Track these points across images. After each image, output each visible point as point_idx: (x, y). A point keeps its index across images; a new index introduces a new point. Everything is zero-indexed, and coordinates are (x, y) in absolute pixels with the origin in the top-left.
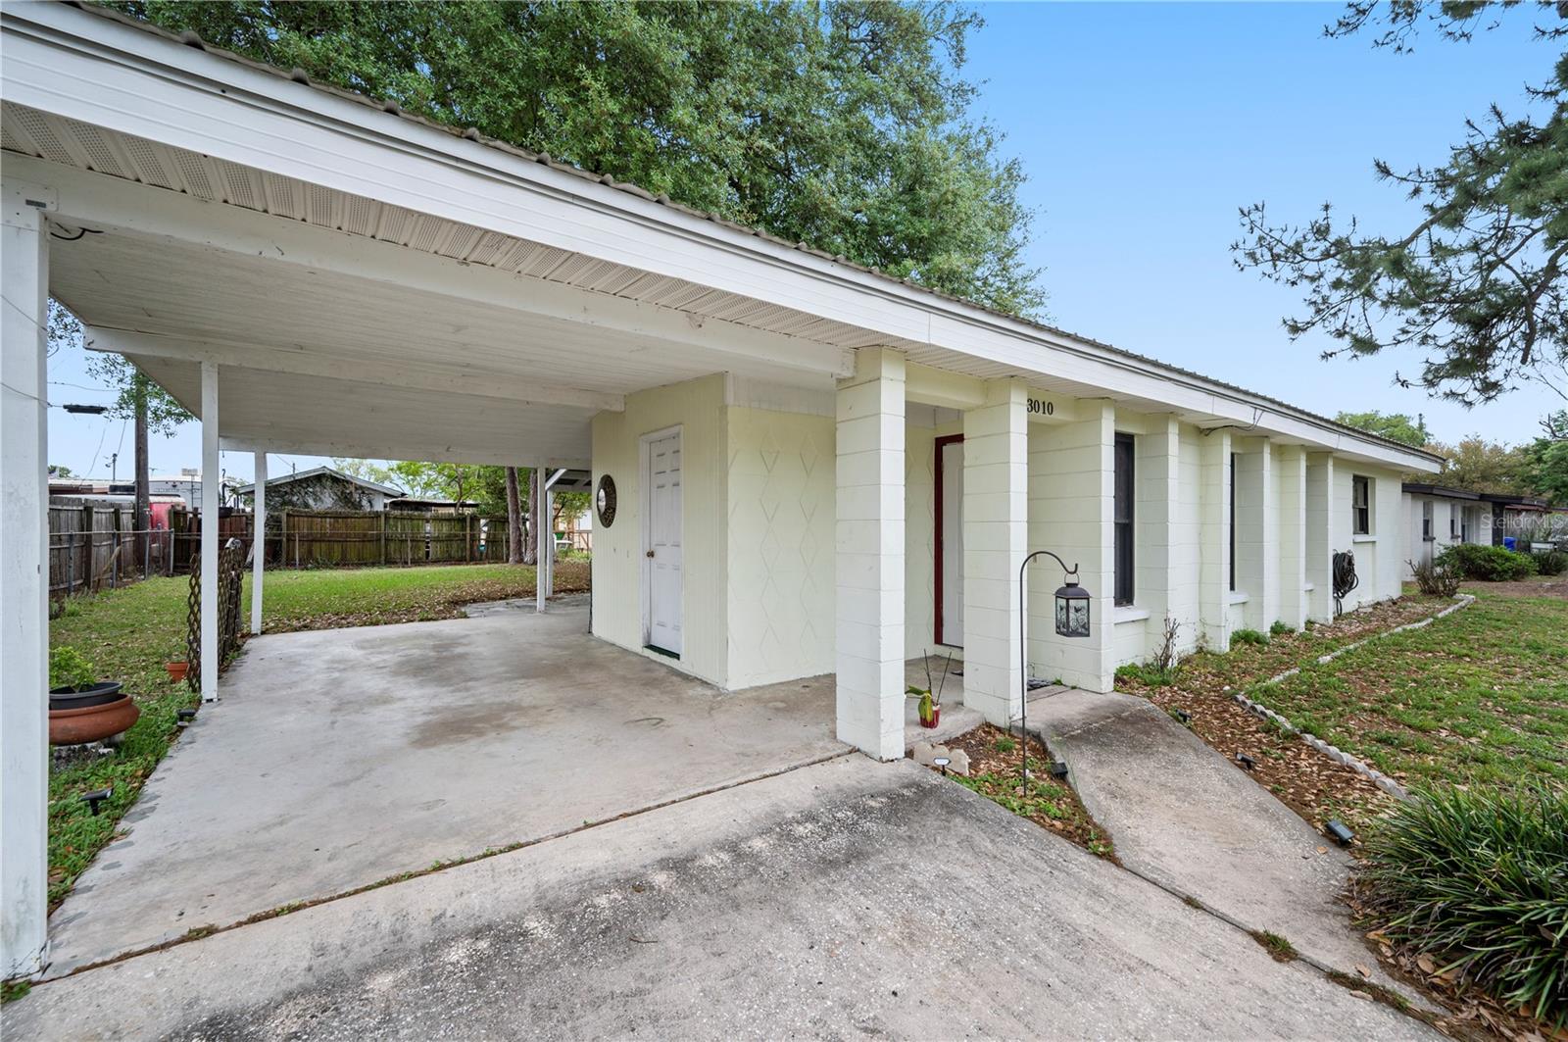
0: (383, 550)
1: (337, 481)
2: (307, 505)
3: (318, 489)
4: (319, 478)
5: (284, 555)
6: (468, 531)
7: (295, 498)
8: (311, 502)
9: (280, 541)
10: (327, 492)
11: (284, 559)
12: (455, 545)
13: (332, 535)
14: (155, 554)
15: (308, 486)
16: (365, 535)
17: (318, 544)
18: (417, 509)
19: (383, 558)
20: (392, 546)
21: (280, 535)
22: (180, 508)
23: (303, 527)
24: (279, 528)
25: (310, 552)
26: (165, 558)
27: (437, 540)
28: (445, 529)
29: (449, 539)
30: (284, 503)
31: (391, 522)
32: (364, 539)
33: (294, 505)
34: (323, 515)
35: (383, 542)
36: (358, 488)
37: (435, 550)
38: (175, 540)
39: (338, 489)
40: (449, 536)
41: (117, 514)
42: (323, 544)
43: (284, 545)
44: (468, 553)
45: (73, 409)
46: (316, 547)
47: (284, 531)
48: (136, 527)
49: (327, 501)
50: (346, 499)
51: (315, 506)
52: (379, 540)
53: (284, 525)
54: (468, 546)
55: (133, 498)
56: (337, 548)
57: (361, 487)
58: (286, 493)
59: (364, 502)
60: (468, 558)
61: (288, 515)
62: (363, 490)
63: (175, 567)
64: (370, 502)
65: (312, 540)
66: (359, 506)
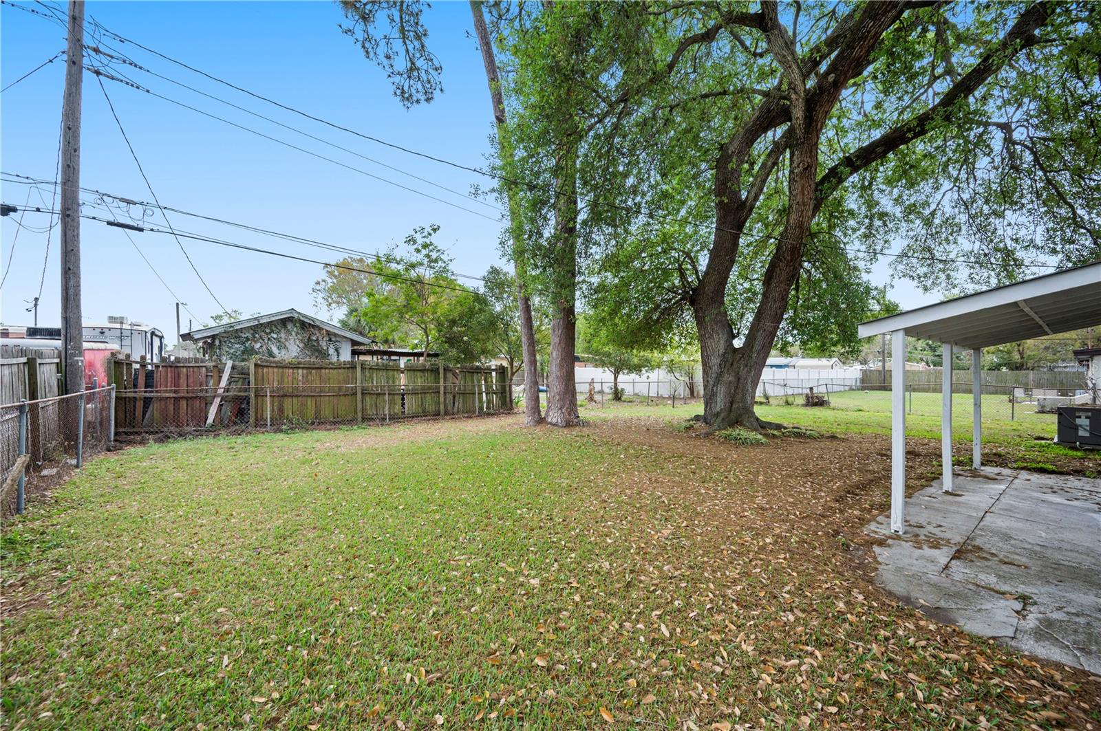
0: (359, 406)
1: (304, 325)
2: (271, 354)
3: (283, 335)
4: (285, 322)
5: (252, 412)
6: (442, 383)
7: (258, 346)
8: (275, 350)
9: (247, 399)
10: (293, 339)
11: (252, 420)
12: (428, 397)
13: (305, 389)
14: (89, 418)
15: (272, 331)
16: (338, 389)
17: (290, 399)
19: (360, 414)
20: (368, 401)
21: (246, 390)
22: (121, 357)
23: (273, 379)
24: (246, 382)
25: (281, 410)
26: (103, 422)
27: (414, 393)
28: (420, 382)
29: (423, 392)
30: (248, 352)
31: (367, 373)
32: (338, 393)
33: (258, 353)
34: (295, 366)
35: (359, 396)
37: (411, 404)
38: (116, 397)
39: (305, 335)
40: (423, 388)
41: (31, 364)
42: (295, 400)
43: (252, 401)
44: (442, 407)
46: (287, 403)
47: (252, 385)
48: (64, 387)
49: (291, 349)
50: (312, 346)
51: (281, 355)
52: (355, 394)
53: (252, 378)
54: (442, 399)
55: (58, 343)
56: (310, 403)
58: (248, 339)
59: (331, 351)
60: (442, 412)
61: (256, 365)
62: (330, 337)
63: (116, 434)
64: (337, 350)
65: (281, 395)
66: (325, 355)
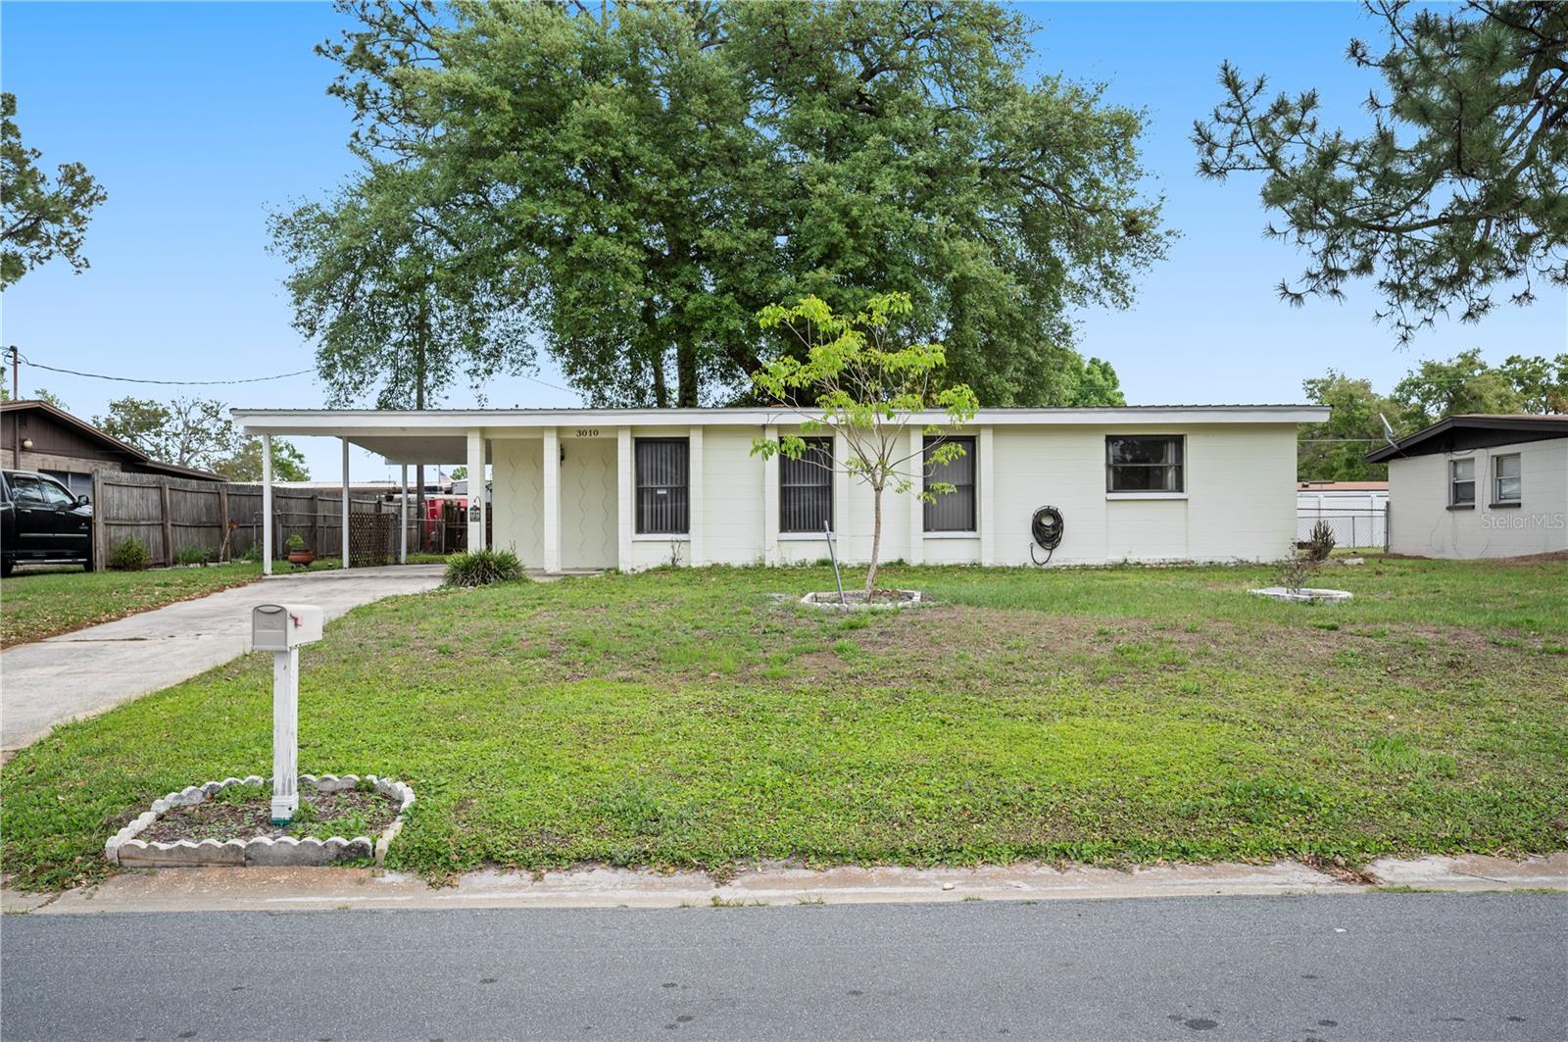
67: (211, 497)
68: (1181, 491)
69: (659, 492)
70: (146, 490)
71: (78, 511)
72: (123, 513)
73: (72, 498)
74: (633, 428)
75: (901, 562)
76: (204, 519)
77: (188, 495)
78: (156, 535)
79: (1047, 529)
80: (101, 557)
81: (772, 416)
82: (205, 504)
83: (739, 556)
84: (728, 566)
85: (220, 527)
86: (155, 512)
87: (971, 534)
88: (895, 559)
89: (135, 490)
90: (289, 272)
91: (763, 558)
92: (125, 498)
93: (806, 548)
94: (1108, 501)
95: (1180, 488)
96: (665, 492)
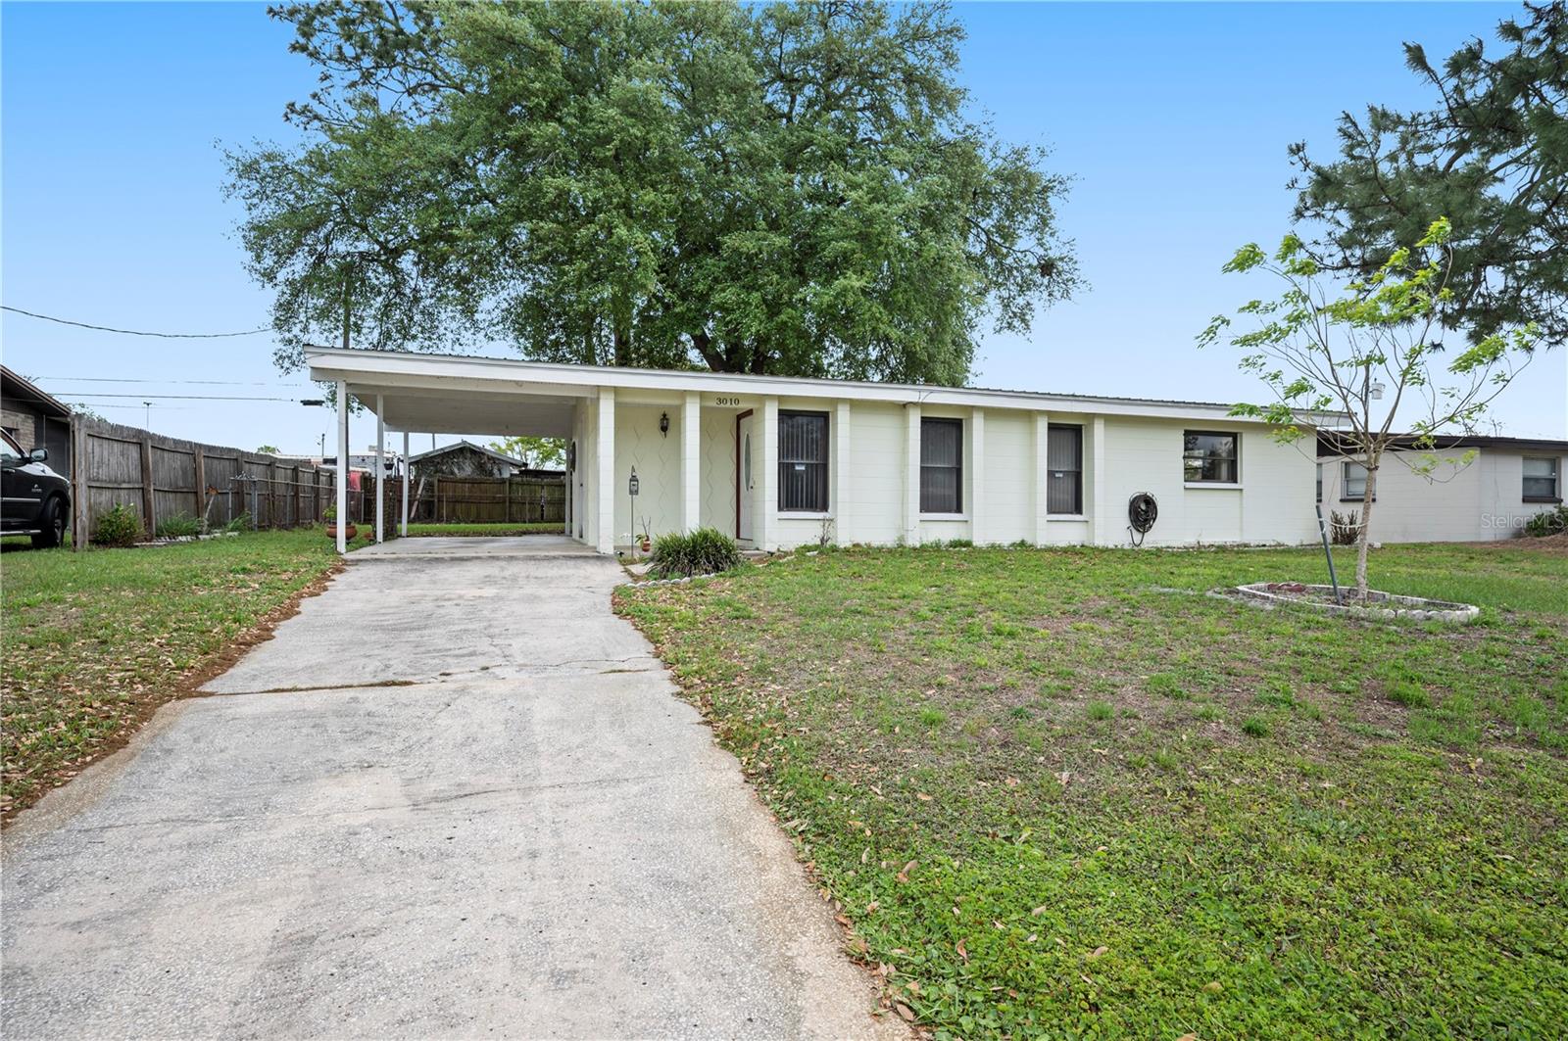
0: (508, 510)
1: (474, 452)
2: (452, 473)
3: (462, 460)
4: (464, 451)
5: (435, 511)
7: (444, 467)
8: (456, 471)
9: (433, 502)
10: (467, 462)
11: (435, 516)
13: (470, 497)
14: (352, 509)
15: (454, 457)
16: (494, 498)
17: (460, 504)
18: (536, 476)
19: (507, 517)
20: (514, 508)
21: (433, 497)
22: (367, 475)
23: (450, 490)
24: (433, 492)
25: (454, 510)
27: (549, 502)
28: (556, 494)
29: (560, 503)
30: (436, 472)
31: (514, 487)
32: (495, 502)
33: (443, 473)
34: (464, 481)
35: (507, 503)
36: (490, 458)
37: (548, 510)
39: (476, 459)
40: (559, 499)
42: (463, 504)
43: (436, 504)
45: (306, 403)
46: (458, 507)
47: (436, 493)
49: (467, 470)
50: (481, 467)
51: (458, 473)
52: (505, 502)
53: (436, 488)
56: (473, 508)
57: (493, 458)
59: (495, 471)
61: (439, 481)
62: (494, 460)
64: (499, 470)
65: (455, 501)
66: (491, 474)
67: (186, 457)
68: (1236, 482)
69: (797, 468)
70: (126, 445)
71: (28, 469)
72: (103, 474)
73: (20, 451)
74: (781, 398)
75: (1023, 543)
76: (181, 484)
77: (166, 454)
78: (135, 502)
79: (1143, 512)
80: (83, 529)
81: (923, 394)
82: (182, 468)
83: (881, 536)
84: (869, 547)
85: (196, 493)
86: (135, 474)
87: (1077, 517)
88: (1018, 540)
89: (115, 445)
90: (244, 218)
91: (901, 538)
92: (105, 453)
93: (942, 529)
94: (1185, 489)
95: (1233, 478)
96: (803, 468)
